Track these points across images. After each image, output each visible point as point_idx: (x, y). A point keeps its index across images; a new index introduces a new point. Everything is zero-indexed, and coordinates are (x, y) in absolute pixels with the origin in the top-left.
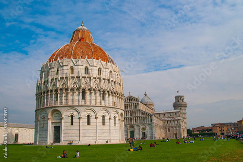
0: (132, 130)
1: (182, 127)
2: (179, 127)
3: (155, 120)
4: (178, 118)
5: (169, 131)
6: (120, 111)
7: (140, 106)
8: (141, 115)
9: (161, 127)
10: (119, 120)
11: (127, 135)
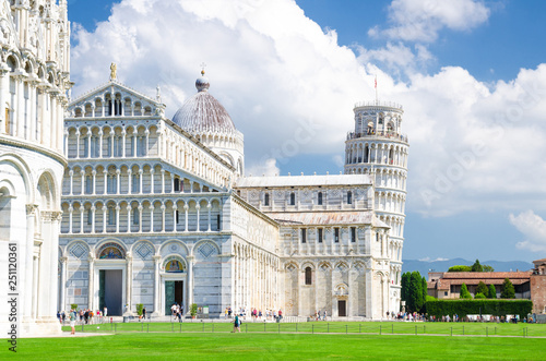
0: (111, 264)
1: (374, 265)
2: (362, 262)
3: (238, 220)
4: (361, 218)
5: (308, 281)
6: (37, 165)
7: (162, 140)
8: (166, 188)
9: (267, 259)
10: (29, 209)
11: (85, 292)
